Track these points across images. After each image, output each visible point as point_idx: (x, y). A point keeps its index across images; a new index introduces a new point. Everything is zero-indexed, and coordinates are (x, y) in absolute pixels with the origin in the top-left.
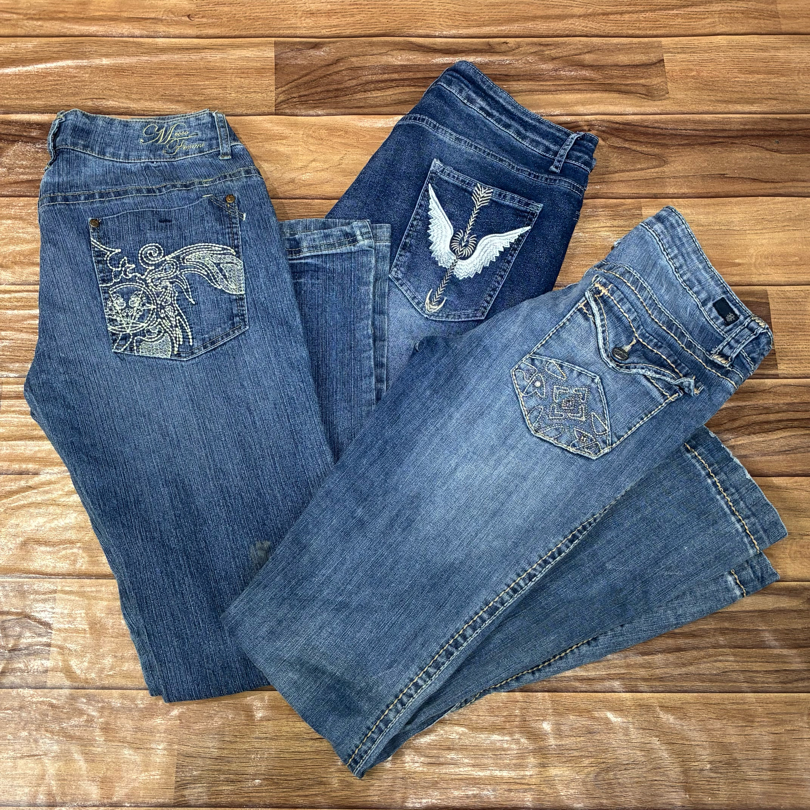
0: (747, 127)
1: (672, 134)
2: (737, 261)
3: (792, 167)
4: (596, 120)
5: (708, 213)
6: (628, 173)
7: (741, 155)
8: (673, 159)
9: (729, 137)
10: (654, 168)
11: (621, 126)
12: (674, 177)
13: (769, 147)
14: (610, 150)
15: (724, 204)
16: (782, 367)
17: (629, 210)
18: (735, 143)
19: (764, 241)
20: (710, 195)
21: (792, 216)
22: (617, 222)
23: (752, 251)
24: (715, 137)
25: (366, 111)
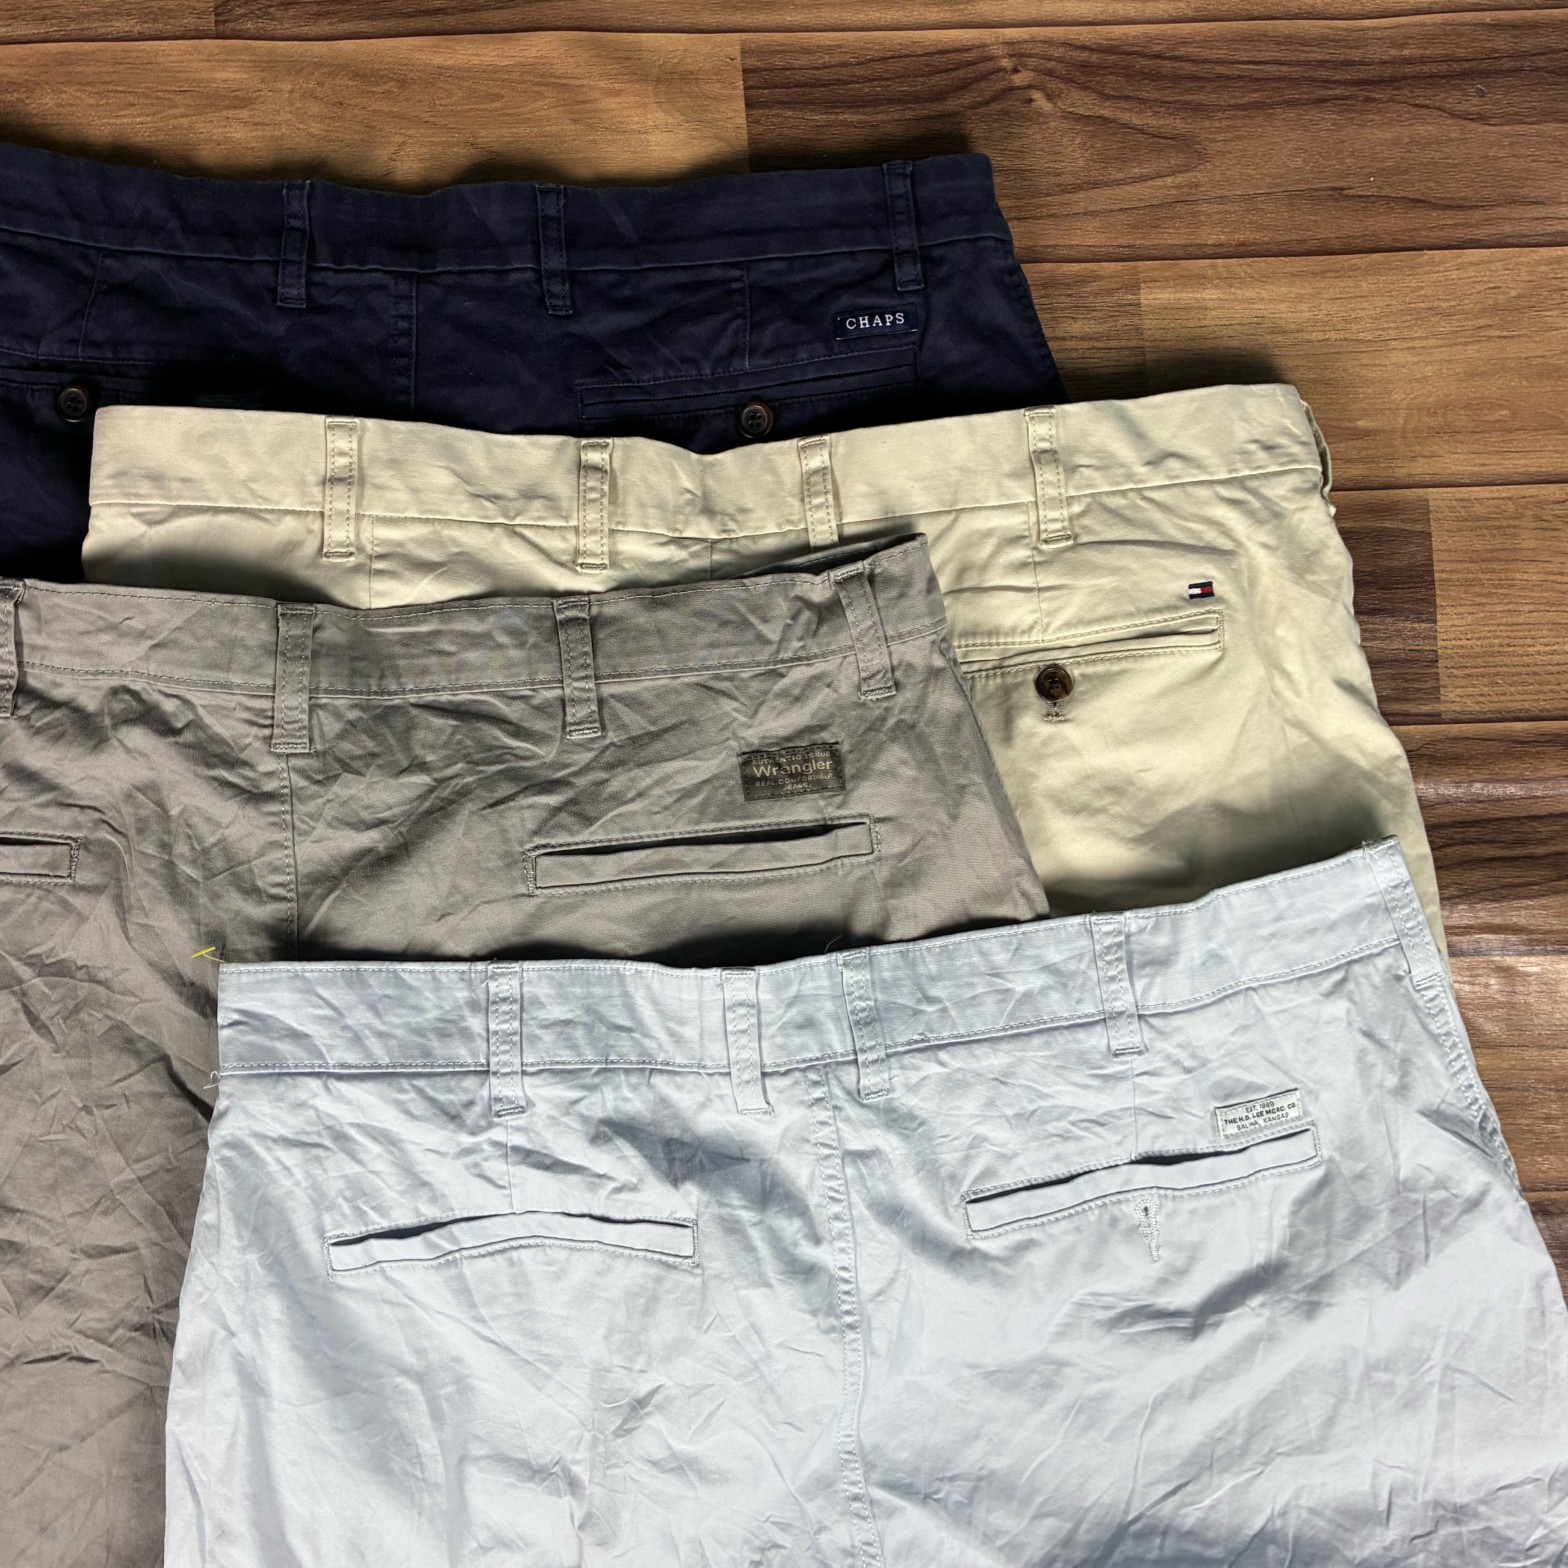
0: (1406, 52)
1: (1220, 77)
2: (1361, 424)
3: (1511, 163)
4: (1033, 41)
5: (1300, 298)
6: (1107, 192)
7: (1388, 135)
8: (1219, 147)
9: (1359, 83)
10: (1173, 173)
11: (1095, 58)
12: (1222, 200)
13: (1458, 107)
14: (1065, 125)
15: (1339, 274)
16: (1451, 695)
17: (1109, 292)
18: (1374, 100)
19: (1428, 370)
20: (1304, 247)
21: (1501, 298)
22: (1079, 324)
23: (1397, 397)
24: (1327, 83)
25: (450, 21)
